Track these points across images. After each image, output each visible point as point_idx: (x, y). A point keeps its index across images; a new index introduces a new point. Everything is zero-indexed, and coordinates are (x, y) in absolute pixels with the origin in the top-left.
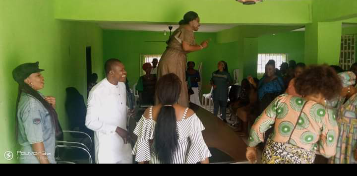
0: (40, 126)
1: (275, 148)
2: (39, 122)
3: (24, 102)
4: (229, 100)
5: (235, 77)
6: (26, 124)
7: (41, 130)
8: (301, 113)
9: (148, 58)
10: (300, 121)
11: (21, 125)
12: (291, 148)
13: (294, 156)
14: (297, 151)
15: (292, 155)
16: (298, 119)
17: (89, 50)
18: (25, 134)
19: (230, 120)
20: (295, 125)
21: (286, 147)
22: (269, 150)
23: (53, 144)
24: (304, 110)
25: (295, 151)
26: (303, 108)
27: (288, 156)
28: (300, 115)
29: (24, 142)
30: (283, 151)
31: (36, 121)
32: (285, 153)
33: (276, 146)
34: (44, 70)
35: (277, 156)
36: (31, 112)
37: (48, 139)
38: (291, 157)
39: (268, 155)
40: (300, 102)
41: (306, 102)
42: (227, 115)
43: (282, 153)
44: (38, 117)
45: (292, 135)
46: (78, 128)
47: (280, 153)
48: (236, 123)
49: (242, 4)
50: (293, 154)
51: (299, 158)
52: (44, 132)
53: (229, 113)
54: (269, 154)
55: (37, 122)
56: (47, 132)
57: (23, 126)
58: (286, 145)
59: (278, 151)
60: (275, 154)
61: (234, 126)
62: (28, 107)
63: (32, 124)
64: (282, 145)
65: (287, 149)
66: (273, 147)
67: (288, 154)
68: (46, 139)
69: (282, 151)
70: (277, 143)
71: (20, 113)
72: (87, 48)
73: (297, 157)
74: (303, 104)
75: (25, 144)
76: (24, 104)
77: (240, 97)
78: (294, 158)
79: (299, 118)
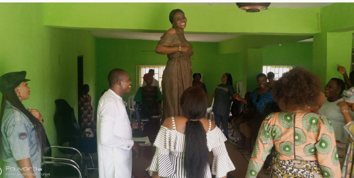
0: (27, 140)
1: (284, 167)
2: (25, 137)
3: (8, 115)
4: (231, 114)
5: (237, 90)
6: (11, 140)
7: (28, 145)
8: (294, 129)
9: (144, 69)
10: (297, 138)
11: (6, 140)
12: (299, 164)
13: (305, 171)
14: (307, 166)
15: (303, 171)
16: (294, 136)
17: (80, 60)
18: (10, 150)
19: (232, 136)
20: (293, 143)
21: (294, 164)
22: (279, 170)
23: (39, 160)
24: (296, 125)
25: (305, 166)
26: (294, 123)
27: (300, 172)
28: (294, 131)
29: (8, 157)
30: (293, 168)
31: (22, 135)
32: (295, 170)
33: (284, 165)
34: (29, 80)
35: (288, 174)
36: (16, 126)
37: (34, 154)
38: (302, 172)
39: (280, 175)
40: (289, 118)
41: (295, 116)
42: (229, 131)
43: (293, 170)
44: (24, 131)
45: (296, 152)
46: (68, 143)
47: (291, 171)
48: (238, 139)
49: (245, 11)
50: (304, 169)
51: (311, 172)
52: (31, 147)
53: (231, 129)
54: (280, 173)
55: (22, 137)
56: (32, 147)
57: (8, 141)
58: (294, 162)
59: (288, 170)
60: (285, 172)
61: (237, 142)
62: (12, 121)
63: (17, 139)
64: (289, 163)
65: (296, 166)
66: (282, 167)
67: (299, 170)
68: (32, 154)
69: (291, 169)
70: (285, 161)
71: (5, 128)
72: (78, 57)
73: (308, 172)
74: (293, 119)
75: (9, 160)
76: (8, 118)
77: (242, 112)
78: (305, 173)
79: (295, 134)
